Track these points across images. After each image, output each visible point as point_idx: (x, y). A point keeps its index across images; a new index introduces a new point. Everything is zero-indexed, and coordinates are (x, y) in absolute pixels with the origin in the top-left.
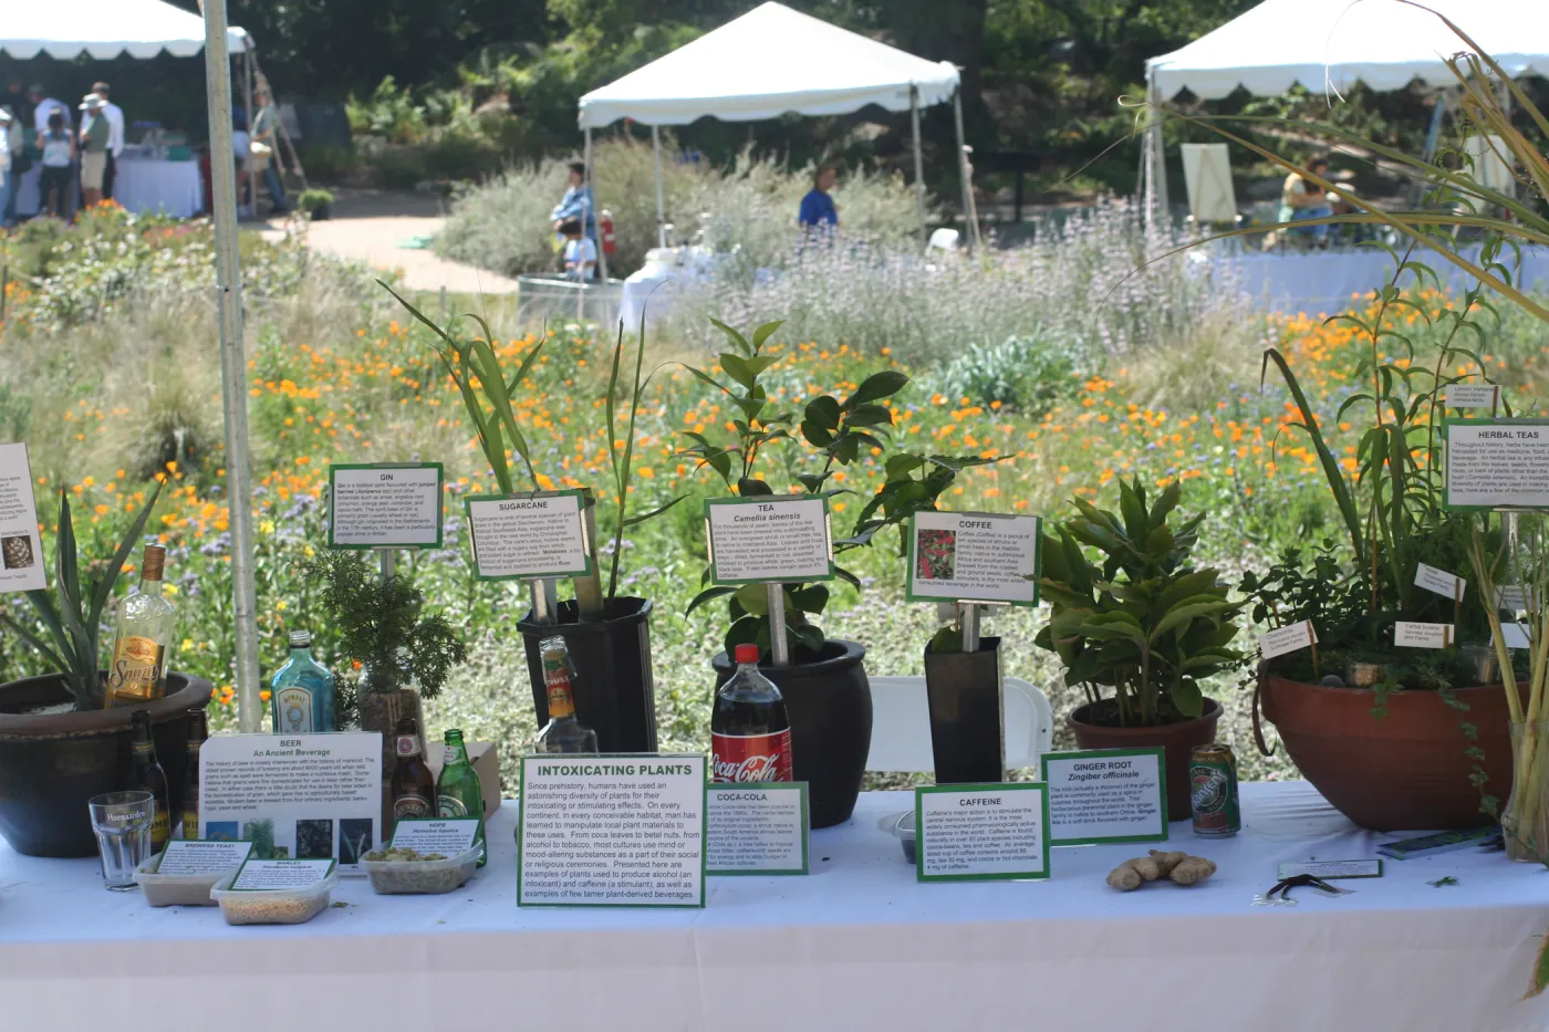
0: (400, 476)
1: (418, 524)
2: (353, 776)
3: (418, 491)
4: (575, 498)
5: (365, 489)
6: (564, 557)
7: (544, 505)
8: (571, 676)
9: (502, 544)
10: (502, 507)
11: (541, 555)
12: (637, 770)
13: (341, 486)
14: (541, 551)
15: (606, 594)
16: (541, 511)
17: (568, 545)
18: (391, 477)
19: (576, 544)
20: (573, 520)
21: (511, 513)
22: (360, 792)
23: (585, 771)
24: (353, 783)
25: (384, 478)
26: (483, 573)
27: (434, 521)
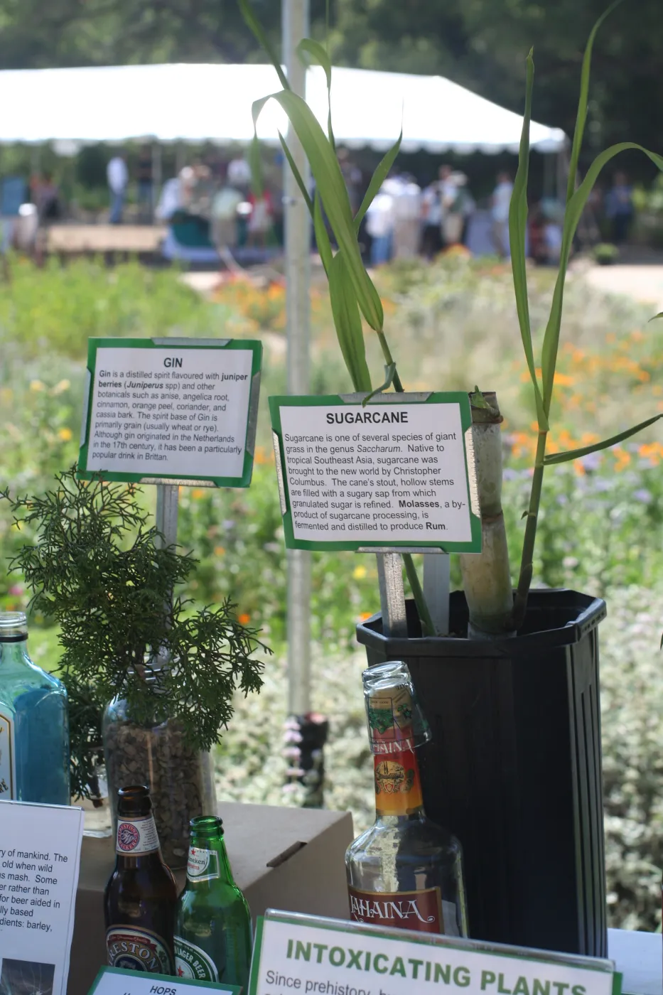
0: (194, 361)
1: (214, 443)
2: (31, 883)
3: (221, 387)
4: (455, 409)
5: (139, 381)
6: (435, 516)
7: (400, 418)
8: (418, 738)
9: (329, 486)
10: (331, 419)
11: (396, 509)
12: (476, 979)
13: (103, 374)
14: (395, 501)
15: (514, 582)
16: (395, 428)
17: (443, 494)
18: (179, 363)
19: (457, 493)
20: (453, 446)
21: (345, 429)
22: (40, 915)
23: (373, 963)
24: (30, 896)
25: (169, 363)
26: (299, 534)
27: (240, 442)
